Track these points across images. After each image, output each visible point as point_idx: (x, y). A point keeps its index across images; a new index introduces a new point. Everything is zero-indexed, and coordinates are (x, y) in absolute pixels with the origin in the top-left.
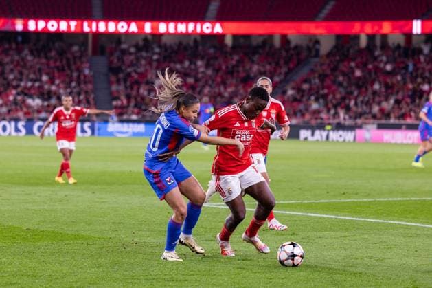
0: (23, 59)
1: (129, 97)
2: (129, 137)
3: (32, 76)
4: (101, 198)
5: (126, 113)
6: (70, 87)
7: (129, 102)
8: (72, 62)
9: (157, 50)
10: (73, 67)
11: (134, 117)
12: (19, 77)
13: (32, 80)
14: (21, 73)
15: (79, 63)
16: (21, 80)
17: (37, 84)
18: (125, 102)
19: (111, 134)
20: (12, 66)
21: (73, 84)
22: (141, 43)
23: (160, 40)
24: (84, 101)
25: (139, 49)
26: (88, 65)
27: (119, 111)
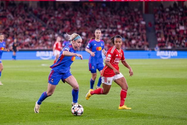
0: (107, 17)
1: (166, 37)
2: (168, 59)
3: (112, 26)
4: (153, 93)
5: (165, 46)
6: (133, 32)
7: (166, 39)
8: (134, 17)
9: (181, 10)
10: (134, 20)
11: (170, 47)
12: (105, 26)
13: (111, 28)
14: (106, 25)
15: (137, 18)
16: (106, 28)
17: (115, 30)
18: (164, 39)
19: (159, 57)
20: (101, 21)
21: (135, 30)
22: (172, 6)
23: (183, 4)
24: (141, 39)
25: (171, 9)
26: (142, 19)
27: (160, 44)
